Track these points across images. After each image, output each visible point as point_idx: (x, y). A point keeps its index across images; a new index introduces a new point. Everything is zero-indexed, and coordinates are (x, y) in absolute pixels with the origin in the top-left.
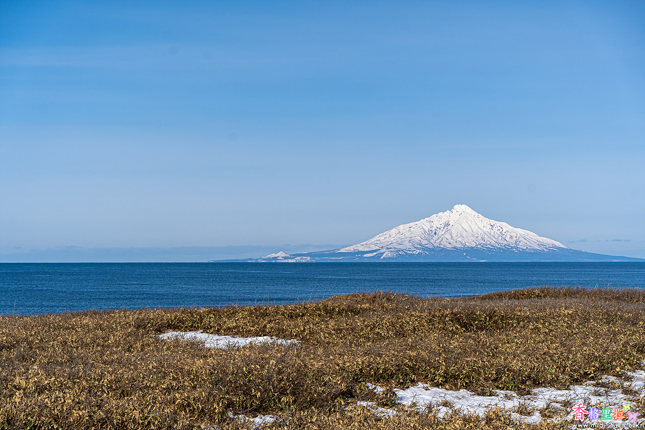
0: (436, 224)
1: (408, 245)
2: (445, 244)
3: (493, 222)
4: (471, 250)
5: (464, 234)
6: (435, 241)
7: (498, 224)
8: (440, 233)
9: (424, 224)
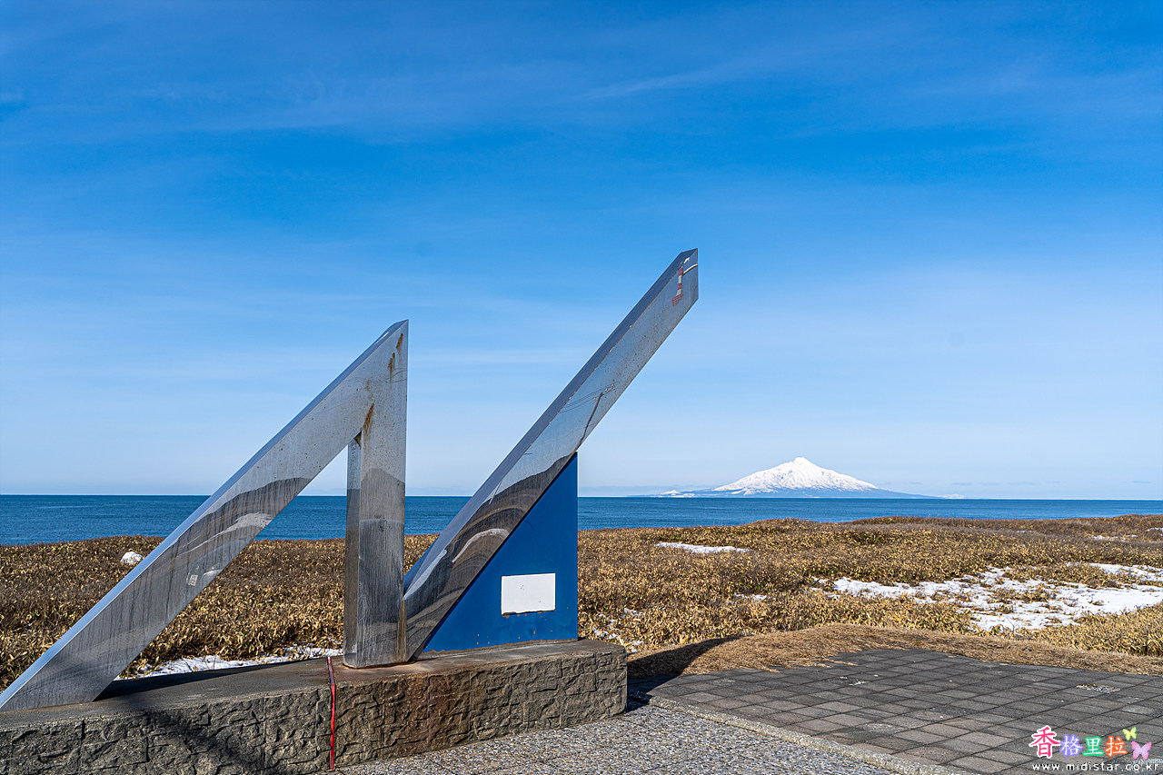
0: (783, 472)
1: (763, 486)
2: (789, 485)
3: (823, 470)
4: (808, 490)
5: (803, 478)
6: (782, 484)
7: (827, 471)
8: (785, 477)
9: (774, 471)
